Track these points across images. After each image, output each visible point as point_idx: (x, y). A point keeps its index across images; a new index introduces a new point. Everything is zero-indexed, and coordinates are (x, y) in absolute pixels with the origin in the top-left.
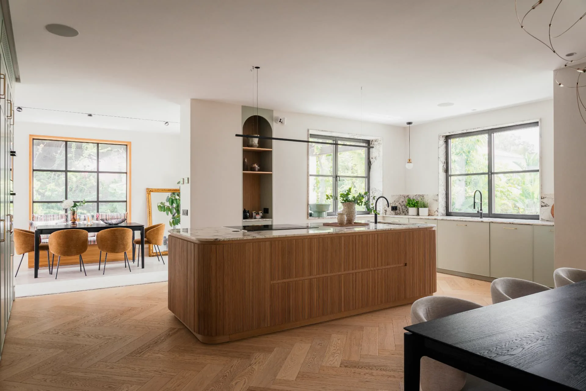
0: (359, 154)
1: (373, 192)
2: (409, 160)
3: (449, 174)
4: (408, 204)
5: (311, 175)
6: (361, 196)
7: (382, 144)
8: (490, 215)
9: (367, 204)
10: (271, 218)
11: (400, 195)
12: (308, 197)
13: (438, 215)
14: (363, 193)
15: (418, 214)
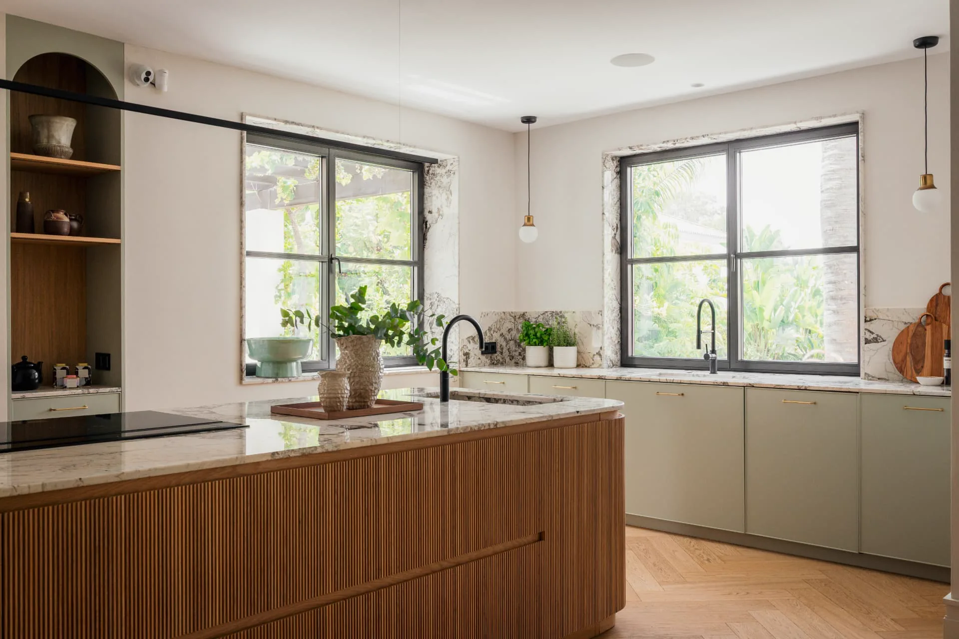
0: (397, 204)
1: (432, 305)
2: (529, 219)
3: (629, 257)
4: (524, 337)
5: (249, 254)
6: (396, 315)
7: (457, 173)
8: (735, 364)
9: (416, 339)
10: (118, 383)
11: (504, 313)
12: (241, 317)
13: (600, 365)
14: (403, 305)
15: (550, 364)
